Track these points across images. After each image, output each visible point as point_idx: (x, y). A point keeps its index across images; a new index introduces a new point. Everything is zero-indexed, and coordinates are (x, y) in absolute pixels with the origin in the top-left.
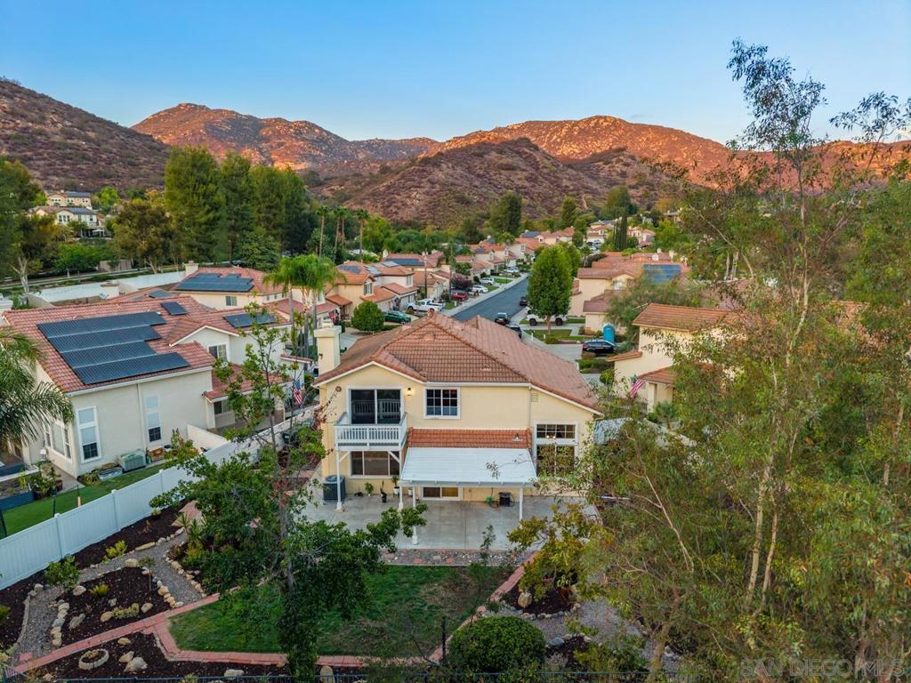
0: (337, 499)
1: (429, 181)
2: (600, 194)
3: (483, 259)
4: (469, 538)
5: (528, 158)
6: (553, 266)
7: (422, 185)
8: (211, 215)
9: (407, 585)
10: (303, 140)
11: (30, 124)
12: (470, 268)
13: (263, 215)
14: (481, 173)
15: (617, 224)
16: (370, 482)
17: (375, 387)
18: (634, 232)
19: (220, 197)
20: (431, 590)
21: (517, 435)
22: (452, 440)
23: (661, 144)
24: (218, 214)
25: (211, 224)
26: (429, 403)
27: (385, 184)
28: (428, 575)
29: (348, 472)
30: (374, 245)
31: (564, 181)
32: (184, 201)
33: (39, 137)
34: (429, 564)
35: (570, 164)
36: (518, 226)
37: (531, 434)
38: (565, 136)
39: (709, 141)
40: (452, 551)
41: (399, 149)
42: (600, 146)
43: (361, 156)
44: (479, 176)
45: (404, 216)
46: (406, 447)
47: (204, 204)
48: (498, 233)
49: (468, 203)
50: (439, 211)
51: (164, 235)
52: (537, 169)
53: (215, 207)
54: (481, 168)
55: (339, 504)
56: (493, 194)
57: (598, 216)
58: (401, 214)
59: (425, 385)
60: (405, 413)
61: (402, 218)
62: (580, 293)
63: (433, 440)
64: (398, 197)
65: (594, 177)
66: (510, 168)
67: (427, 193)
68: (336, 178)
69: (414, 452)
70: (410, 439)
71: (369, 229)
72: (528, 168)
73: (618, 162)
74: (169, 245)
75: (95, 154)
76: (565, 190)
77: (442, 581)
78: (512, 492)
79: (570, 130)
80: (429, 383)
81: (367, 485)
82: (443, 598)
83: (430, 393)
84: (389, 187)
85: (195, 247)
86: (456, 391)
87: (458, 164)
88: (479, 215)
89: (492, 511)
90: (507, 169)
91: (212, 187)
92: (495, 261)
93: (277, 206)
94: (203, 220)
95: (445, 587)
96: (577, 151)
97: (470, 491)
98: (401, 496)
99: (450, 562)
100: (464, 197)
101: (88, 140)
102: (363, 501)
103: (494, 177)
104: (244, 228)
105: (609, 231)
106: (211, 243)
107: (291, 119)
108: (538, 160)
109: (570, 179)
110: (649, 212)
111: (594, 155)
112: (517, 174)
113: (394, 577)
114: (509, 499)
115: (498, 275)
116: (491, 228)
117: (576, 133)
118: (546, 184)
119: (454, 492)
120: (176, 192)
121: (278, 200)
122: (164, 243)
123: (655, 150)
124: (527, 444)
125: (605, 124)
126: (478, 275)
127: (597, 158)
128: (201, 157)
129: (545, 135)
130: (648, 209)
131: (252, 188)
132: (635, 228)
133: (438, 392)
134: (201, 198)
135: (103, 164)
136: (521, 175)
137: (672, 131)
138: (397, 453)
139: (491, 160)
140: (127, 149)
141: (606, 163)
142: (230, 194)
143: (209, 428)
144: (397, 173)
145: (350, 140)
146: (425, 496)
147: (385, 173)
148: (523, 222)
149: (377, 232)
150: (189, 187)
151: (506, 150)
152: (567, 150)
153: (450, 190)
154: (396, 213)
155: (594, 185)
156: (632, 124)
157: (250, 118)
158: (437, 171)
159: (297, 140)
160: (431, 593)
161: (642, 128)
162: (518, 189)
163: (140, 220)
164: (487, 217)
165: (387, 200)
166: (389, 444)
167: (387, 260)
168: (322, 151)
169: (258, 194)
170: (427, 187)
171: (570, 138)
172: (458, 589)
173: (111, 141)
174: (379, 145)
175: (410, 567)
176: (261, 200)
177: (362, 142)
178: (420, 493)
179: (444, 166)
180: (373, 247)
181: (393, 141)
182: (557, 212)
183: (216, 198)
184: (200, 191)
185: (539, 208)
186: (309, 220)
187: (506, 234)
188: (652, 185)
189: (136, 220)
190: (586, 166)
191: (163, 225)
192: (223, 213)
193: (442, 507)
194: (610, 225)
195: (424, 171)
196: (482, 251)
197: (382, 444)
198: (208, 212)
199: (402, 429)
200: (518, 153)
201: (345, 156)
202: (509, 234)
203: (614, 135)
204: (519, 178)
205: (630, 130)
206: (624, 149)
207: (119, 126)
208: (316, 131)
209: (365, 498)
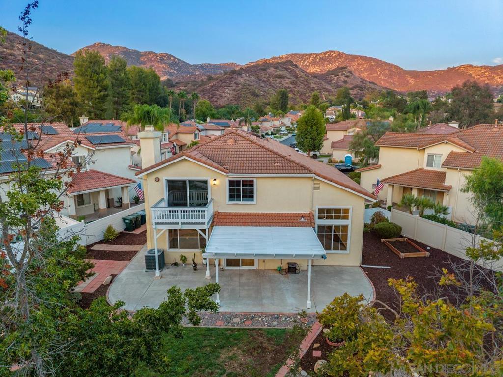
0: (155, 268)
1: (235, 83)
2: (332, 92)
3: (267, 125)
4: (264, 301)
5: (291, 72)
6: (313, 119)
7: (231, 85)
8: (102, 93)
9: (208, 349)
10: (165, 63)
11: (5, 49)
12: (259, 128)
13: (135, 96)
14: (265, 79)
15: (343, 108)
16: (184, 255)
17: (187, 178)
18: (353, 111)
19: (108, 82)
20: (231, 354)
21: (303, 217)
22: (249, 221)
23: (365, 66)
24: (106, 93)
25: (103, 99)
26: (231, 191)
27: (210, 85)
28: (228, 338)
29: (166, 246)
30: (203, 116)
31: (312, 84)
32: (85, 84)
33: (10, 57)
34: (230, 326)
35: (315, 76)
36: (287, 108)
37: (313, 216)
38: (312, 62)
39: (392, 65)
40: (250, 313)
41: (219, 69)
42: (331, 67)
43: (197, 73)
44: (264, 81)
45: (221, 103)
46: (212, 226)
47: (97, 86)
48: (275, 111)
49: (258, 96)
50: (241, 100)
51: (72, 104)
52: (297, 78)
53: (105, 88)
54: (265, 77)
55: (157, 273)
56: (271, 91)
57: (331, 104)
58: (219, 102)
59: (228, 177)
60: (212, 199)
61: (219, 104)
62: (328, 139)
63: (233, 221)
64: (217, 92)
65: (329, 83)
66: (281, 77)
67: (234, 90)
68: (182, 83)
69: (218, 230)
70: (215, 220)
71: (200, 108)
72: (292, 77)
73: (342, 75)
74: (75, 110)
75: (43, 67)
76: (313, 90)
77: (241, 345)
78: (298, 263)
79: (315, 58)
80: (230, 174)
81: (182, 256)
82: (241, 364)
83: (231, 183)
84: (212, 87)
85: (92, 113)
86: (253, 181)
87: (252, 74)
88: (263, 103)
89: (282, 278)
90: (281, 78)
91: (101, 75)
92: (274, 126)
93: (144, 91)
94: (97, 96)
95: (244, 351)
96: (319, 70)
97: (264, 261)
98: (208, 265)
99: (248, 325)
100: (255, 92)
101: (39, 59)
102: (179, 269)
103: (272, 82)
104: (123, 103)
105: (339, 111)
106: (102, 111)
107: (158, 52)
108: (297, 72)
109: (315, 84)
110: (361, 102)
111: (329, 71)
112: (285, 80)
113: (197, 340)
114: (295, 268)
115: (275, 134)
116: (271, 109)
117: (318, 60)
118: (302, 86)
119: (251, 263)
120: (80, 78)
121: (144, 87)
122: (71, 109)
123: (362, 70)
124: (311, 224)
125: (334, 55)
126: (264, 134)
127: (330, 72)
128: (95, 57)
129: (300, 61)
130: (360, 100)
131: (128, 78)
132: (354, 110)
133: (238, 182)
134: (95, 82)
135: (48, 72)
136: (288, 81)
137: (371, 59)
138: (204, 231)
139: (271, 72)
140: (62, 64)
141: (336, 76)
142: (114, 81)
143: (71, 215)
144: (217, 79)
145: (192, 64)
146: (228, 265)
147: (210, 79)
148: (289, 106)
149: (204, 109)
150: (88, 76)
151: (279, 67)
152: (313, 69)
153: (247, 88)
154: (216, 101)
155: (329, 87)
156: (350, 55)
157: (135, 51)
158: (240, 78)
159: (161, 64)
160: (231, 358)
161: (355, 58)
162: (286, 88)
163: (56, 94)
164: (268, 104)
165: (211, 94)
166: (197, 223)
167: (210, 123)
168: (175, 70)
169: (131, 82)
170: (234, 87)
171: (314, 63)
172: (255, 354)
173: (53, 60)
174: (207, 66)
175: (212, 330)
176: (134, 87)
177: (198, 65)
178: (224, 263)
179: (244, 75)
180: (202, 118)
181: (215, 65)
182: (308, 102)
183: (105, 83)
184: (94, 78)
185: (298, 100)
186: (163, 99)
187: (280, 111)
188: (362, 88)
189: (54, 94)
190: (324, 77)
191: (71, 98)
192: (110, 92)
193: (241, 274)
194: (339, 108)
195: (232, 77)
196: (266, 121)
197: (192, 223)
198: (100, 91)
199: (209, 211)
200: (286, 69)
201: (188, 73)
202: (281, 112)
203: (339, 61)
204: (287, 83)
205: (349, 59)
206: (345, 68)
207: (58, 52)
208: (172, 58)
209: (180, 267)
